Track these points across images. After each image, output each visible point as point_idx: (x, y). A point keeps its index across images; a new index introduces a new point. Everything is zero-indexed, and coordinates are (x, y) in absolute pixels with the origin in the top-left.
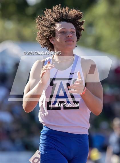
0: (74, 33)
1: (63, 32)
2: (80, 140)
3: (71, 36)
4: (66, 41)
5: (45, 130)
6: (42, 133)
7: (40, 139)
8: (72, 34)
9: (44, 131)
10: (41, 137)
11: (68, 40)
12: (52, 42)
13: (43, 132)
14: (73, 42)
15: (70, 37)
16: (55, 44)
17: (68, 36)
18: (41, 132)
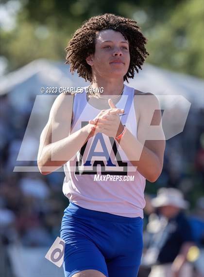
0: (126, 49)
1: (108, 47)
2: (128, 227)
3: (121, 55)
4: (110, 63)
5: (71, 208)
6: (66, 212)
7: (63, 223)
8: (122, 50)
9: (71, 210)
10: (63, 219)
11: (115, 61)
12: (90, 63)
13: (68, 212)
14: (124, 64)
15: (119, 55)
16: (93, 66)
17: (116, 55)
18: (65, 210)
